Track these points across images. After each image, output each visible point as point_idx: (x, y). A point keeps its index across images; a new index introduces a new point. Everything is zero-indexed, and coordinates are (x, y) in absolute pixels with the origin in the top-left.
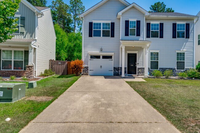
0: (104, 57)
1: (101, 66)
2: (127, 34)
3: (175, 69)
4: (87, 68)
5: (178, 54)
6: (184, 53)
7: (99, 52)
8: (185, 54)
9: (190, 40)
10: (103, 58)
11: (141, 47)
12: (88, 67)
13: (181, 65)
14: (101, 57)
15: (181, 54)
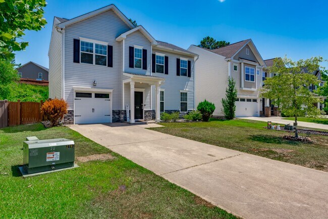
0: (98, 96)
1: (93, 110)
2: (131, 65)
3: (179, 111)
4: (71, 112)
5: (181, 93)
6: (186, 93)
7: (90, 87)
8: (188, 95)
9: (191, 79)
10: (95, 97)
11: (148, 84)
12: (73, 111)
13: (184, 106)
14: (93, 95)
15: (184, 93)
